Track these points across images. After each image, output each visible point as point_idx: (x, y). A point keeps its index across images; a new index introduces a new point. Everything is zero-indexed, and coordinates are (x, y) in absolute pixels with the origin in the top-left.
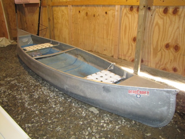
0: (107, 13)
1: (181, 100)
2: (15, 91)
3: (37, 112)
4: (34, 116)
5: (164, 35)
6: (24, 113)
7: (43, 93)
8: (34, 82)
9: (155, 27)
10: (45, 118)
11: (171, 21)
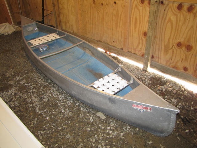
0: (116, 2)
1: (187, 104)
2: (25, 93)
3: (47, 118)
4: (46, 122)
5: (176, 33)
6: (36, 119)
7: (52, 95)
8: (42, 82)
9: (167, 24)
10: (55, 124)
11: (185, 19)
